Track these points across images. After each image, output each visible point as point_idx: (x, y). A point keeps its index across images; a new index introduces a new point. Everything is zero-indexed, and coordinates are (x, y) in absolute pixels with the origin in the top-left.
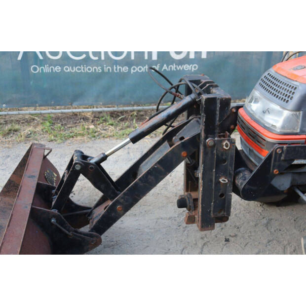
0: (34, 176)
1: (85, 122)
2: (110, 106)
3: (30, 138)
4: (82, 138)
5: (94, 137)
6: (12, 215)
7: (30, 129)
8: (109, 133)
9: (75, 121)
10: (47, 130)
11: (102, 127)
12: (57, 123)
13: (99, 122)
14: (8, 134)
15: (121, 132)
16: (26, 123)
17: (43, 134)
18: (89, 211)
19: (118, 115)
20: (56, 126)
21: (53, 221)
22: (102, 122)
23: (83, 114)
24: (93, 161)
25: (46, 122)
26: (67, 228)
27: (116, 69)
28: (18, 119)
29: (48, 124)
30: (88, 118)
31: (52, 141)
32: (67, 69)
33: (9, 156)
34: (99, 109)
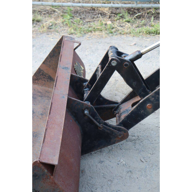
0: (68, 68)
1: (102, 18)
2: (126, 2)
3: (52, 30)
4: (100, 34)
5: (112, 33)
6: (52, 103)
7: (51, 20)
8: (126, 30)
9: (93, 16)
10: (67, 23)
11: (119, 23)
12: (76, 17)
13: (116, 19)
15: (138, 30)
16: (47, 15)
17: (63, 27)
18: (116, 105)
19: (135, 12)
20: (75, 20)
21: (86, 112)
22: (119, 18)
23: (101, 9)
24: (127, 58)
25: (66, 14)
26: (98, 120)
28: (40, 10)
29: (69, 17)
30: (106, 13)
34: (116, 5)
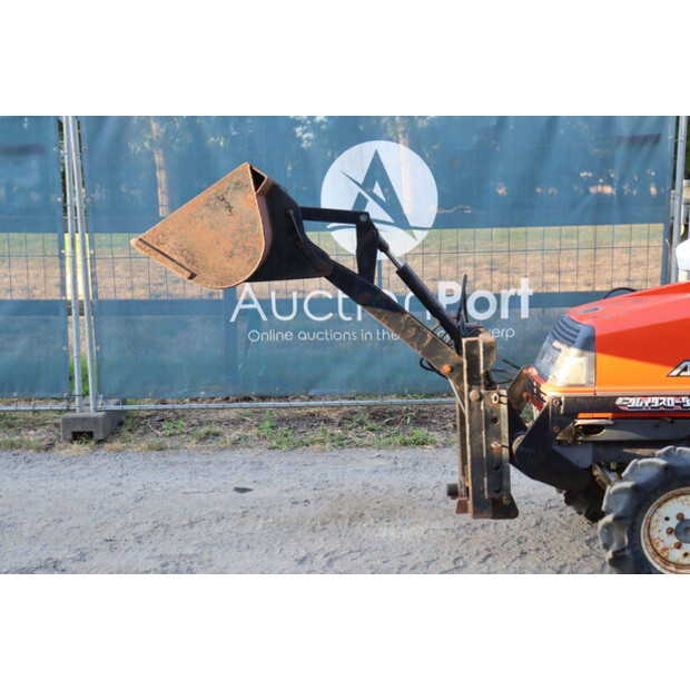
1: (327, 425)
3: (239, 445)
4: (322, 446)
5: (342, 445)
7: (238, 432)
8: (366, 441)
9: (311, 424)
11: (356, 432)
12: (281, 426)
13: (350, 426)
14: (205, 439)
16: (232, 425)
17: (259, 441)
19: (384, 417)
20: (279, 430)
22: (355, 425)
27: (380, 336)
28: (219, 420)
30: (333, 420)
31: (274, 448)
32: (302, 336)
33: (210, 463)
34: (351, 402)
